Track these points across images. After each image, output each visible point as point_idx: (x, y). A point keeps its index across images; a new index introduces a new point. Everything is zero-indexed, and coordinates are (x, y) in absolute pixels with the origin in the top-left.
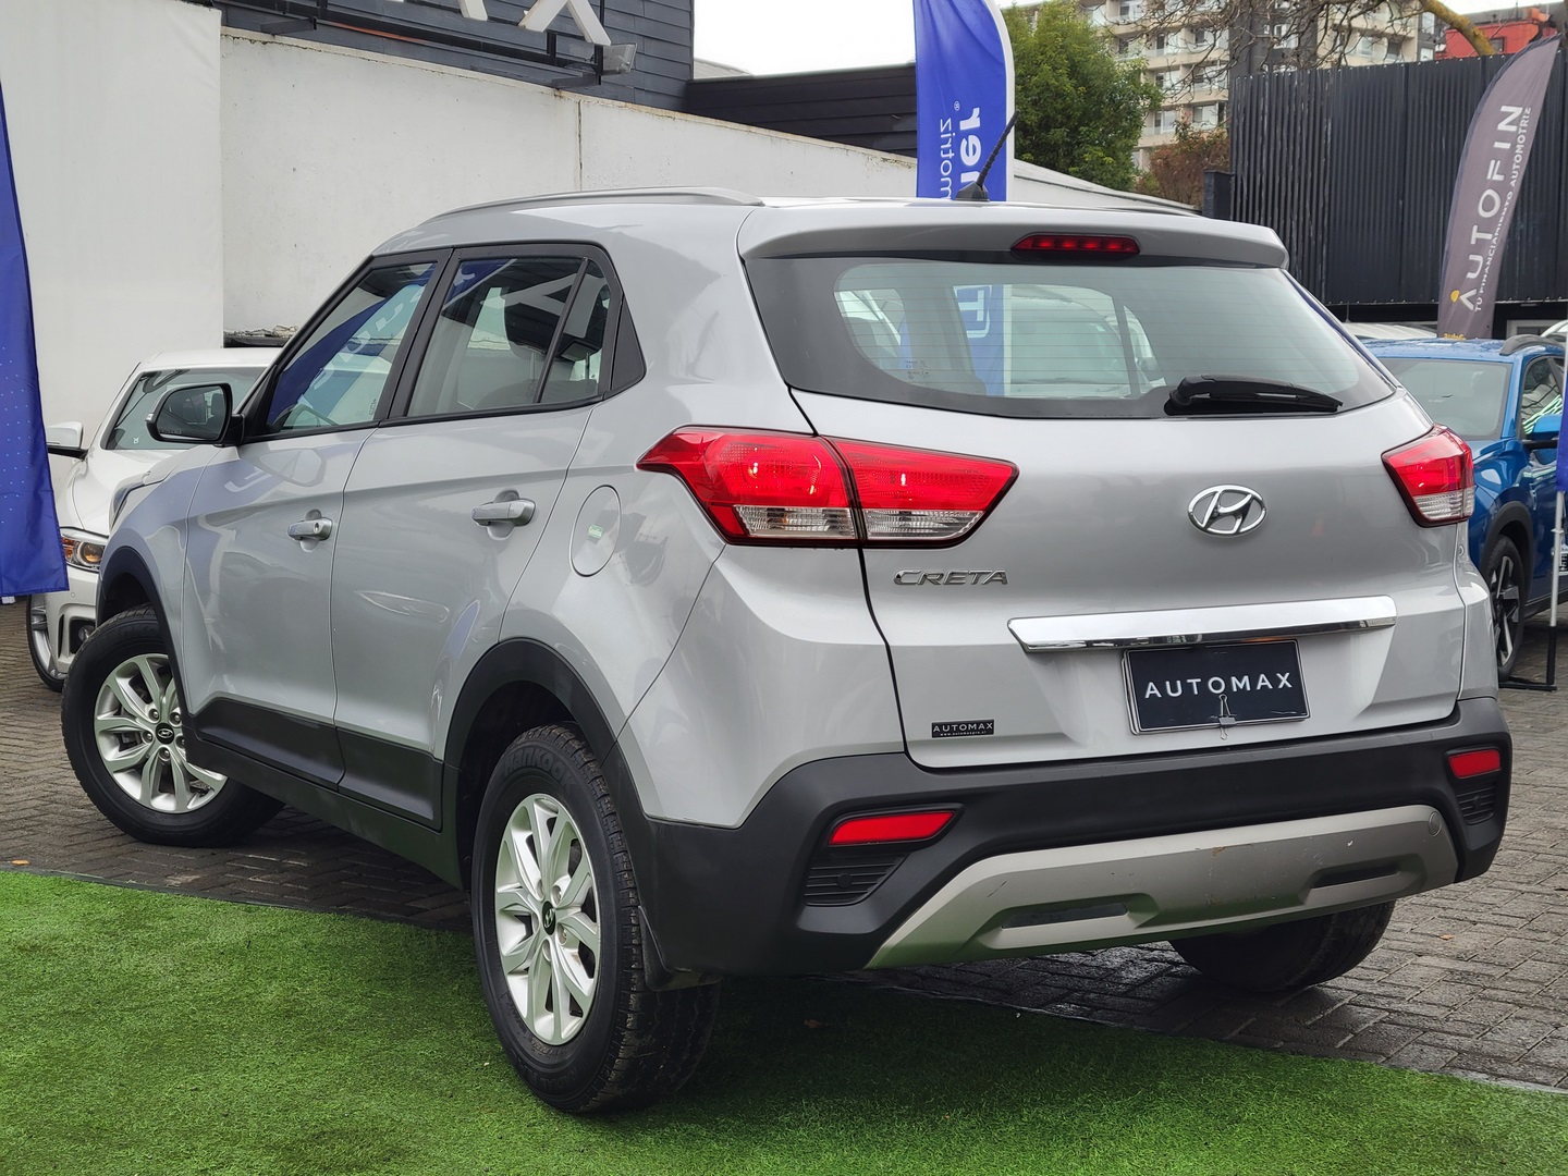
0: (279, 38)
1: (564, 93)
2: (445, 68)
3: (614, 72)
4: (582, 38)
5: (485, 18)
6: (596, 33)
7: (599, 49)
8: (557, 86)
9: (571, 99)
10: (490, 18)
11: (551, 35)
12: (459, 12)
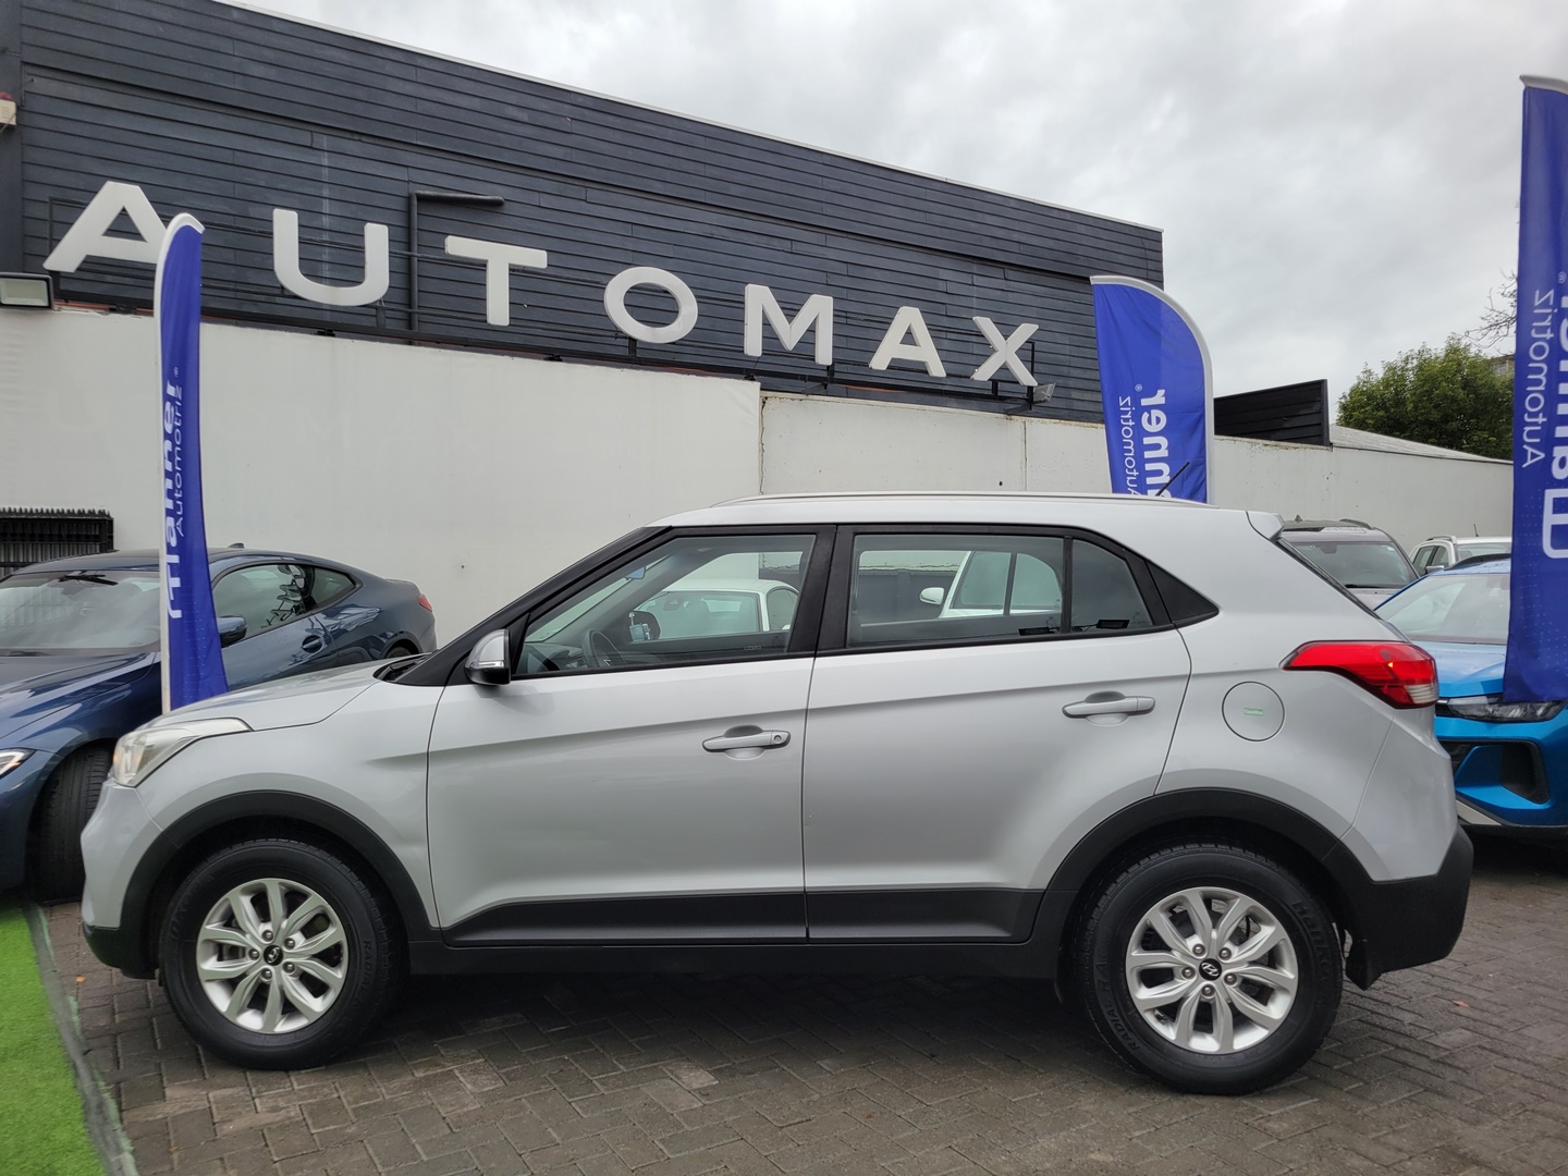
0: (810, 396)
1: (1013, 417)
2: (926, 407)
3: (1041, 402)
4: (1018, 383)
5: (944, 375)
6: (1026, 378)
7: (1030, 388)
8: (1009, 413)
9: (1018, 421)
10: (948, 375)
11: (994, 382)
12: (926, 372)
